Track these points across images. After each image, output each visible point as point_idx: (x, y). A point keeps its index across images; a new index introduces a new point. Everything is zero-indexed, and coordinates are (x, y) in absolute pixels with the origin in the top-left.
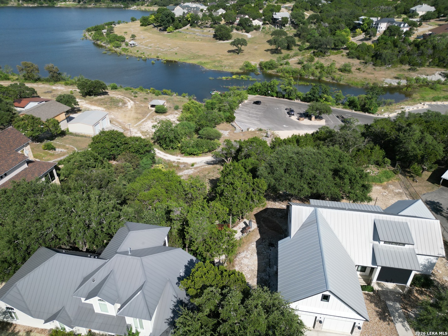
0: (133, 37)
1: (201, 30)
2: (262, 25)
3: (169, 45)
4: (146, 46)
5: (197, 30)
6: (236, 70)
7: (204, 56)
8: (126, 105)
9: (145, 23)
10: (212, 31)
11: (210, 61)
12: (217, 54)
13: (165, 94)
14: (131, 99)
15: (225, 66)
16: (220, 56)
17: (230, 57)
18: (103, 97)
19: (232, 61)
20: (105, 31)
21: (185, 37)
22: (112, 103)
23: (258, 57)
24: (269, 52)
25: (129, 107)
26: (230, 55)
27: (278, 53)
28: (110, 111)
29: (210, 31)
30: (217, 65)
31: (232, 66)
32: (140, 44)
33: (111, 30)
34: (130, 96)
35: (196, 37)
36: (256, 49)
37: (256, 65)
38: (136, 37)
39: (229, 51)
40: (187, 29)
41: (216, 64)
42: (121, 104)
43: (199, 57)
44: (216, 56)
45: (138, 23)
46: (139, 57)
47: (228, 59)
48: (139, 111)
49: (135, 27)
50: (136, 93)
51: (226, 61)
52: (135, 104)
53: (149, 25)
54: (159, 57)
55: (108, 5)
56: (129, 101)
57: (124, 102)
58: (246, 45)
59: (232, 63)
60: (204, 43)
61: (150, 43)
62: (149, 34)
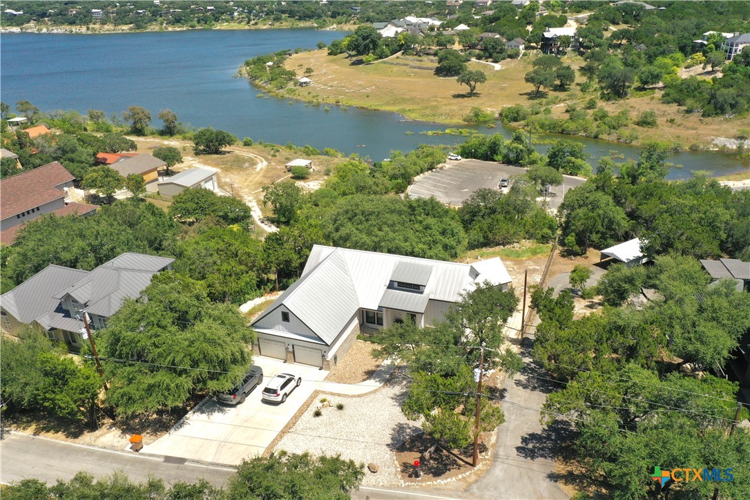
0: (309, 71)
1: (419, 59)
2: (525, 49)
3: (361, 83)
4: (325, 85)
5: (411, 60)
6: (458, 120)
7: (413, 100)
8: (254, 167)
9: (335, 50)
10: (436, 60)
11: (418, 107)
12: (436, 97)
13: (327, 154)
14: (266, 159)
15: (441, 115)
16: (439, 99)
17: (454, 101)
19: (455, 107)
20: (270, 63)
21: (390, 70)
22: (235, 163)
23: (502, 100)
24: (525, 97)
25: (258, 169)
27: (539, 98)
28: (228, 173)
29: (432, 60)
31: (453, 115)
32: (316, 82)
33: (278, 65)
34: (265, 154)
35: (408, 70)
36: (503, 89)
37: (493, 113)
38: (313, 71)
40: (397, 58)
41: (428, 112)
42: (247, 165)
43: (404, 101)
44: (431, 99)
45: (325, 51)
46: (309, 102)
47: (449, 104)
48: (268, 175)
49: (318, 58)
50: (278, 151)
51: (445, 108)
52: (268, 166)
53: (341, 53)
54: (340, 101)
55: (293, 24)
56: (262, 162)
57: (253, 163)
58: (484, 82)
59: (454, 110)
60: (418, 80)
61: (333, 80)
62: (336, 67)
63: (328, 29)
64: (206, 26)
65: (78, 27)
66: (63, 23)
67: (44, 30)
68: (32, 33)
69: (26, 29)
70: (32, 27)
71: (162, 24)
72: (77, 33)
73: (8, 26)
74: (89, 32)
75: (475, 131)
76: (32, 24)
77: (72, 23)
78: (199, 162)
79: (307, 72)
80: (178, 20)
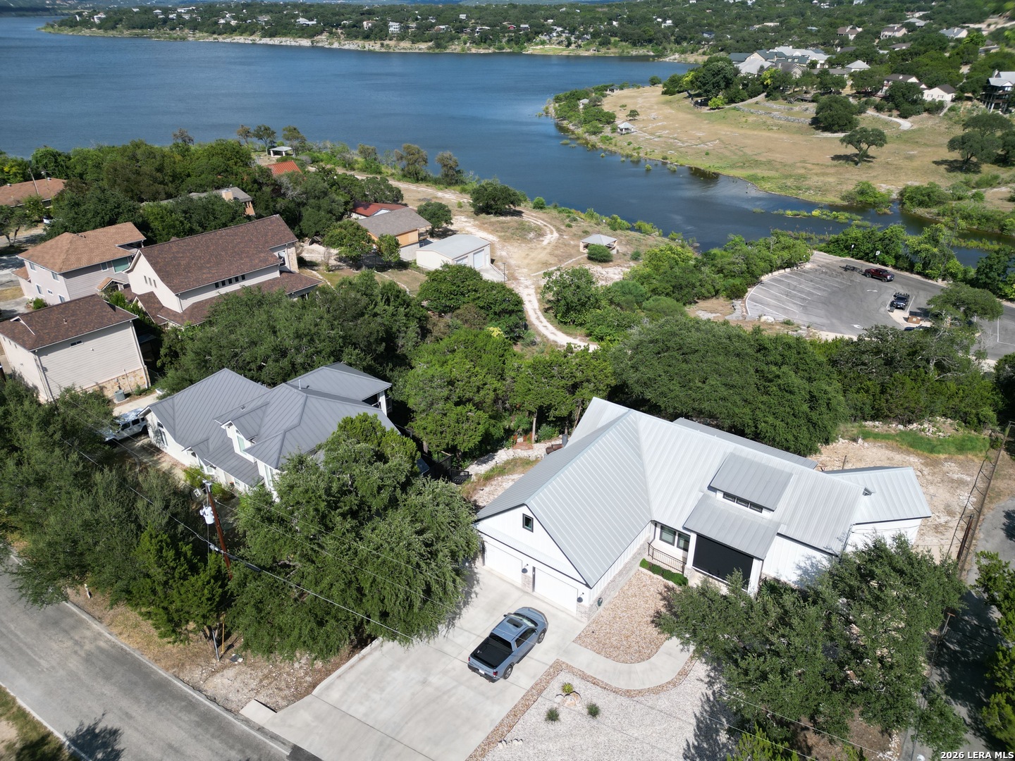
0: (633, 114)
1: (788, 106)
2: (953, 101)
3: (700, 134)
4: (651, 134)
5: (778, 106)
6: (833, 199)
7: (770, 164)
8: (541, 239)
9: (672, 87)
10: (812, 110)
11: (776, 175)
12: (804, 162)
13: (639, 230)
14: (558, 230)
15: (809, 189)
16: (809, 166)
17: (832, 170)
18: (509, 218)
19: (831, 179)
20: (586, 101)
21: (744, 119)
22: (518, 232)
23: (906, 174)
24: (943, 167)
25: (545, 243)
26: (835, 166)
27: (967, 171)
28: (506, 244)
29: (807, 109)
30: (789, 184)
31: (826, 190)
32: (641, 129)
33: (595, 104)
34: (558, 224)
35: (770, 122)
36: (910, 158)
37: (890, 192)
38: (638, 114)
39: (837, 158)
40: (757, 103)
41: (789, 182)
42: (532, 235)
43: (757, 164)
44: (798, 164)
45: (660, 88)
46: (628, 156)
47: (824, 174)
48: (556, 252)
49: (649, 98)
50: (575, 220)
51: (816, 178)
52: (559, 239)
53: (679, 92)
54: (669, 157)
55: (623, 51)
56: (552, 232)
57: (540, 233)
58: (881, 145)
59: (830, 183)
60: (782, 136)
61: (664, 128)
62: (670, 111)
63: (667, 60)
64: (516, 49)
65: (372, 43)
66: (356, 37)
67: (336, 45)
68: (322, 48)
69: (317, 42)
70: (323, 40)
71: (465, 43)
72: (370, 51)
73: (300, 37)
74: (383, 50)
75: (859, 217)
76: (324, 37)
77: (367, 37)
78: (474, 225)
79: (630, 115)
80: (484, 39)
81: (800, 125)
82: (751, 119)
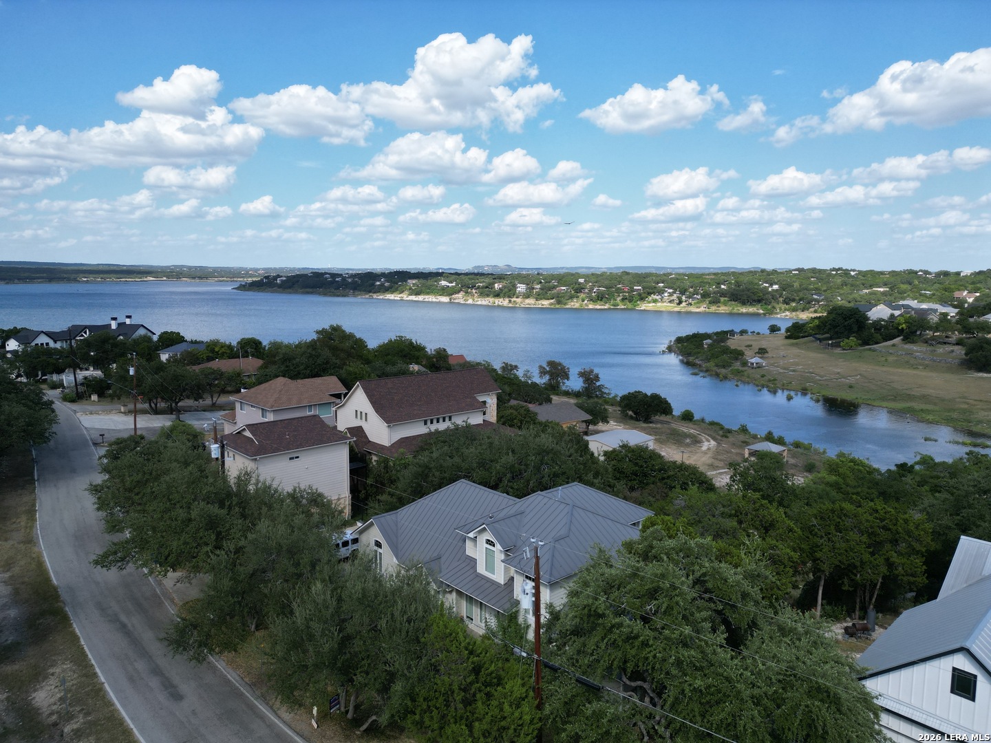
0: (762, 351)
1: (930, 348)
3: (838, 370)
4: (785, 369)
7: (924, 398)
8: (699, 445)
9: (795, 333)
10: (960, 351)
11: (937, 408)
12: (964, 398)
14: (714, 439)
15: (980, 422)
16: (971, 402)
18: (659, 426)
20: (709, 341)
21: (883, 359)
22: (672, 437)
25: (704, 448)
29: (953, 351)
32: (772, 364)
33: (719, 343)
35: (913, 361)
38: (767, 352)
40: (894, 345)
41: (955, 415)
44: (958, 400)
45: (781, 334)
49: (772, 340)
50: (730, 432)
51: (984, 413)
52: (718, 446)
54: (808, 389)
55: (733, 309)
56: (708, 440)
57: (696, 441)
60: (931, 374)
61: (797, 364)
62: (798, 351)
63: (778, 316)
64: (630, 306)
65: (501, 300)
66: (488, 296)
67: (470, 301)
69: (454, 299)
70: (459, 297)
71: (583, 301)
72: (499, 306)
73: (440, 295)
74: (510, 305)
76: (461, 295)
77: (497, 295)
78: (625, 428)
79: (759, 352)
80: (600, 298)
81: (949, 365)
82: (891, 359)
